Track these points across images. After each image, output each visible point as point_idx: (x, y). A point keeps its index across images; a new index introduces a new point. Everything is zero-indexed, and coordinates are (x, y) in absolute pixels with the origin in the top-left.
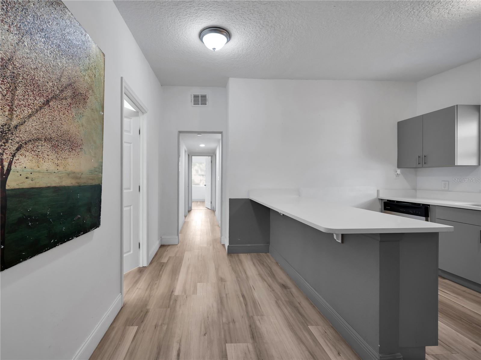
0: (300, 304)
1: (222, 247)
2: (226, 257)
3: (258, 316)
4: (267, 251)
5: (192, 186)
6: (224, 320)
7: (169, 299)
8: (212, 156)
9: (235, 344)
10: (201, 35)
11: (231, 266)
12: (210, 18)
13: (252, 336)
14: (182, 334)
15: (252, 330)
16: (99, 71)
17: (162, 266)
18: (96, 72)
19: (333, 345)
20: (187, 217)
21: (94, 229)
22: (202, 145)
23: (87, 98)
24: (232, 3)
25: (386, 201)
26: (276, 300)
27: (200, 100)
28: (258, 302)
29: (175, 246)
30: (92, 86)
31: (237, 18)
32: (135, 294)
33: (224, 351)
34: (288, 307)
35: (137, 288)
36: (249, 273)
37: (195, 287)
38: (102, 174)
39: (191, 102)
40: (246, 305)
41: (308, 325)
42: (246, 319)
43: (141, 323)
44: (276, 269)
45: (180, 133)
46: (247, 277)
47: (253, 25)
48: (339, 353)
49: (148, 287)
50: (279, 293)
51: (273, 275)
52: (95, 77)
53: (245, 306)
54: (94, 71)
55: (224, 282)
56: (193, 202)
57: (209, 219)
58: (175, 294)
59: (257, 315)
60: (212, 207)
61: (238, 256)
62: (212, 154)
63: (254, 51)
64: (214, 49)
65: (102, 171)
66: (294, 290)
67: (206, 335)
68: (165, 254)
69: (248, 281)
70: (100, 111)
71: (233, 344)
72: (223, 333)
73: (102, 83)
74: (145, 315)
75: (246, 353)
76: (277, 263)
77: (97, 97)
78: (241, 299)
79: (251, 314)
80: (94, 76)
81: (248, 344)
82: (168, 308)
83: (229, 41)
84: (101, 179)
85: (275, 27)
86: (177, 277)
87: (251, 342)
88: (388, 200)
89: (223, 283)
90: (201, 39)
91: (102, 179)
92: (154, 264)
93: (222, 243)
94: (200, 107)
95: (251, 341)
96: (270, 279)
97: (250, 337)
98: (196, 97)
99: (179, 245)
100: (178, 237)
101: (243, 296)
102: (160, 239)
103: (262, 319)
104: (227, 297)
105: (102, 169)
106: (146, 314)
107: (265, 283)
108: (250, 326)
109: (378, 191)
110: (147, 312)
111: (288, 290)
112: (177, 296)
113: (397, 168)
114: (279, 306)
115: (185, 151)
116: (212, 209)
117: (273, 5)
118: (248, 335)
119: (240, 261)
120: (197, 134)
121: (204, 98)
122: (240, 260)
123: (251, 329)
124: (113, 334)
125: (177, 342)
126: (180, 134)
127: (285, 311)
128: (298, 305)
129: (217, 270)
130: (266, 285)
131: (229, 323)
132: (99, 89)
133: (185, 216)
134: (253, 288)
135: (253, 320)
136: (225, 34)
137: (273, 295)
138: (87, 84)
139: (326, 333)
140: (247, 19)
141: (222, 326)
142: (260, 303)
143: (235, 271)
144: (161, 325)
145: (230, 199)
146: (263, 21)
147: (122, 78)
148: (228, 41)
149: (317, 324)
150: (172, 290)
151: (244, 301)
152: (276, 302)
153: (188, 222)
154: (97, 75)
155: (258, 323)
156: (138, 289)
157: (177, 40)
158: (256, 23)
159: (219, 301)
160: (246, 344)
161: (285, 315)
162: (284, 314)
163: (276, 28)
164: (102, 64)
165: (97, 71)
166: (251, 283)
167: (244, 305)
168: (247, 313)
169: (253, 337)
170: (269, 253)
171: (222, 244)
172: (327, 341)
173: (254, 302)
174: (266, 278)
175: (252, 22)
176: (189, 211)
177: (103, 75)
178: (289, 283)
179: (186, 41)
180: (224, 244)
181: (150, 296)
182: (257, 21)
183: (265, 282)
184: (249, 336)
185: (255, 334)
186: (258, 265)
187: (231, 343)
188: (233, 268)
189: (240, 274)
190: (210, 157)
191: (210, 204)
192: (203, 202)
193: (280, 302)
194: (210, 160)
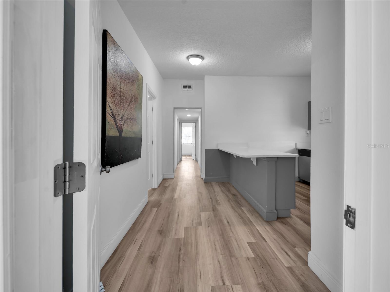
1: (201, 180)
2: (203, 184)
7: (171, 199)
8: (196, 123)
9: (205, 213)
10: (188, 58)
17: (166, 188)
19: (251, 213)
20: (179, 164)
21: (139, 158)
22: (189, 115)
25: (300, 150)
27: (187, 88)
29: (172, 179)
32: (153, 198)
33: (199, 215)
34: (234, 202)
35: (154, 196)
36: (216, 190)
37: (185, 195)
39: (182, 89)
40: (212, 201)
41: (241, 207)
42: (211, 206)
44: (232, 189)
49: (159, 196)
50: (231, 197)
51: (229, 191)
56: (183, 156)
58: (174, 198)
60: (196, 158)
62: (195, 121)
64: (195, 65)
66: (239, 196)
67: (191, 210)
68: (167, 182)
75: (209, 215)
78: (210, 199)
79: (214, 204)
81: (211, 212)
82: (171, 202)
89: (201, 194)
90: (188, 60)
92: (161, 187)
94: (187, 93)
96: (227, 192)
98: (185, 86)
99: (175, 179)
100: (174, 174)
102: (163, 175)
109: (296, 144)
110: (161, 204)
111: (236, 196)
112: (176, 199)
113: (307, 130)
114: (229, 202)
115: (177, 119)
116: (196, 160)
118: (211, 210)
119: (212, 186)
120: (185, 109)
121: (190, 86)
123: (213, 208)
124: (146, 210)
126: (175, 109)
128: (239, 201)
129: (198, 189)
133: (178, 164)
134: (217, 196)
135: (215, 206)
136: (201, 58)
142: (219, 201)
145: (206, 149)
147: (147, 83)
148: (202, 61)
149: (246, 207)
150: (172, 197)
152: (228, 200)
153: (179, 167)
155: (217, 207)
166: (216, 194)
168: (212, 204)
169: (213, 210)
170: (229, 181)
172: (249, 212)
173: (217, 200)
174: (225, 192)
176: (180, 161)
178: (237, 194)
180: (202, 177)
181: (161, 199)
183: (224, 194)
188: (207, 189)
189: (211, 191)
190: (195, 123)
191: (194, 156)
192: (190, 156)
193: (230, 200)
194: (194, 125)
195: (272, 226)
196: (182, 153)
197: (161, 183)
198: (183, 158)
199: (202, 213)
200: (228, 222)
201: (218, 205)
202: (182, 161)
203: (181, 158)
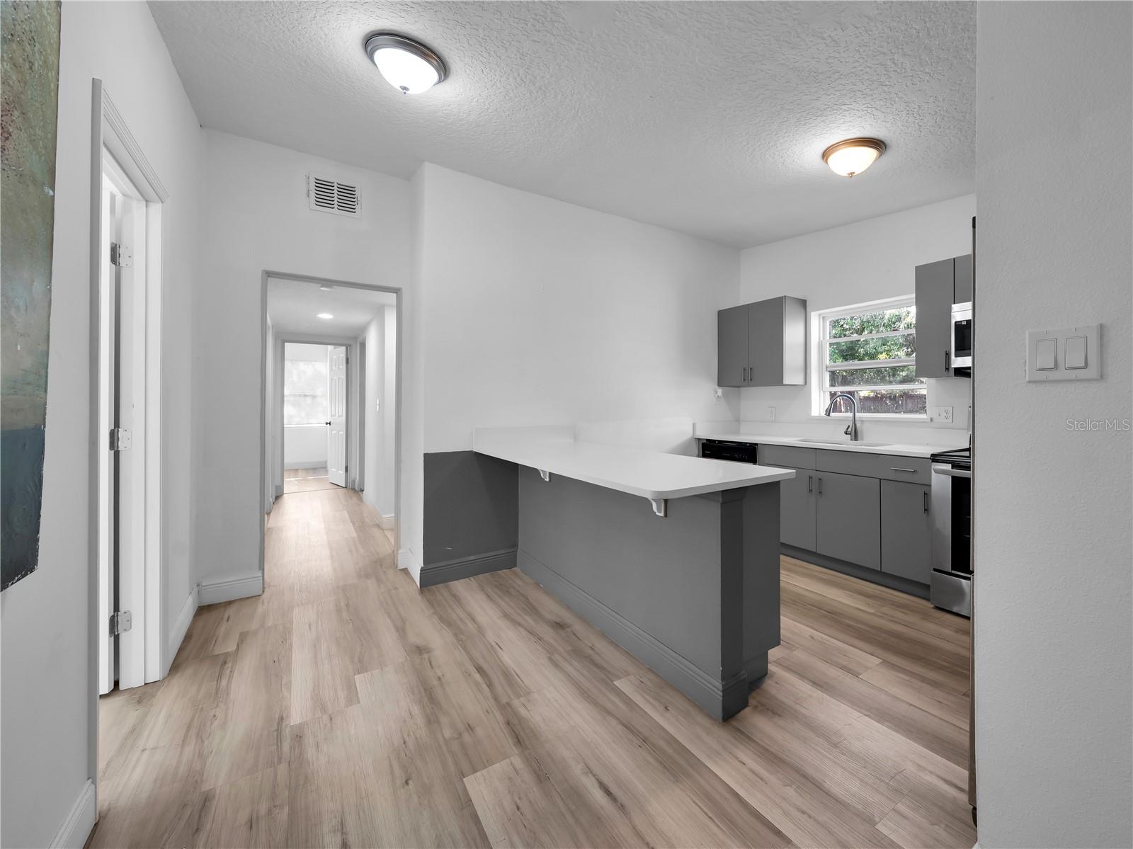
0: (593, 649)
1: (399, 576)
2: (419, 597)
3: (519, 698)
4: (511, 563)
5: (285, 426)
6: (448, 733)
7: (275, 742)
8: (348, 347)
9: (484, 772)
10: (371, 42)
11: (434, 613)
12: (403, 14)
13: (516, 740)
14: (343, 808)
15: (513, 731)
16: (44, 53)
17: (225, 663)
18: (34, 54)
19: (656, 699)
20: (272, 515)
21: (19, 580)
22: (326, 316)
23: (6, 136)
24: (466, 9)
25: (705, 441)
26: (549, 655)
27: (336, 196)
28: (514, 671)
29: (254, 599)
30: (22, 96)
31: (470, 42)
33: (461, 795)
34: (573, 661)
36: (482, 618)
37: (351, 688)
38: (46, 391)
39: (308, 196)
40: (490, 685)
41: (612, 681)
42: (498, 714)
43: (194, 834)
44: (536, 596)
45: (268, 276)
46: (480, 629)
47: (503, 71)
48: (666, 708)
49: (186, 736)
50: (552, 641)
51: (533, 610)
52: (31, 68)
53: (488, 689)
54: (28, 48)
55: (427, 652)
56: (287, 471)
57: (346, 514)
58: (292, 724)
59: (519, 696)
60: (350, 481)
61: (448, 587)
62: (350, 340)
63: (495, 122)
64: (405, 88)
65: (46, 381)
66: (578, 627)
67: (410, 782)
68: (222, 629)
69: (484, 636)
70: (44, 184)
71: (478, 774)
72: (450, 761)
73: (52, 94)
74: (201, 811)
75: (510, 779)
76: (537, 584)
77: (35, 135)
78: (477, 676)
79: (504, 700)
80: (27, 65)
81: (512, 758)
82: (280, 761)
83: (443, 82)
84: (41, 411)
85: (547, 91)
86: (284, 681)
87: (517, 753)
88: (707, 440)
89: (426, 656)
90: (370, 53)
91: (45, 409)
92: (190, 666)
93: (400, 567)
95: (515, 750)
96: (529, 619)
97: (512, 745)
98: (323, 187)
99: (265, 596)
100: (263, 574)
101: (480, 670)
102: (196, 590)
103: (529, 701)
104: (442, 685)
105: (47, 377)
106: (204, 806)
107: (522, 630)
108: (509, 724)
109: (694, 425)
111: (568, 629)
112: (301, 727)
113: (717, 387)
114: (556, 665)
116: (350, 485)
117: (550, 50)
118: (507, 742)
120: (320, 285)
121: (348, 192)
122: (454, 596)
123: (512, 728)
125: (334, 831)
126: (271, 278)
127: (570, 669)
128: (591, 652)
129: (401, 631)
130: (524, 633)
131: (460, 734)
132: (43, 112)
134: (497, 647)
135: (512, 708)
136: (435, 62)
137: (541, 649)
138: (9, 88)
139: (642, 682)
140: (493, 54)
141: (444, 748)
142: (518, 672)
143: (447, 622)
144: (270, 812)
145: (425, 455)
146: (525, 72)
147: (96, 85)
148: (440, 81)
149: (627, 674)
150: (277, 716)
151: (484, 679)
152: (550, 659)
154: (36, 65)
155: (522, 711)
156: (146, 754)
157: (293, 28)
158: (511, 70)
159: (426, 700)
160: (508, 760)
161: (572, 678)
162: (569, 676)
163: (548, 95)
164: (53, 28)
165: (36, 49)
166: (491, 637)
167: (485, 686)
168: (496, 699)
169: (519, 741)
170: (515, 566)
171: (400, 570)
172: (647, 697)
173: (507, 675)
174: (519, 619)
175: (502, 65)
176: (277, 497)
177: (56, 67)
178: (567, 617)
179: (321, 38)
180: (406, 569)
181: (201, 756)
182: (514, 66)
183: (520, 628)
184: (510, 742)
185: (522, 734)
186: (499, 596)
187: (475, 771)
188: (441, 619)
189: (462, 626)
190: (344, 348)
191: (342, 472)
192: (318, 468)
193: (556, 656)
194: (343, 356)
195: (754, 741)
196: (285, 461)
197: (188, 637)
198: (290, 485)
199: (472, 776)
200: (608, 792)
201: (522, 699)
202: (285, 495)
203: (278, 482)
